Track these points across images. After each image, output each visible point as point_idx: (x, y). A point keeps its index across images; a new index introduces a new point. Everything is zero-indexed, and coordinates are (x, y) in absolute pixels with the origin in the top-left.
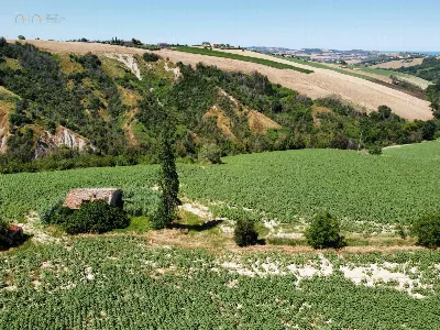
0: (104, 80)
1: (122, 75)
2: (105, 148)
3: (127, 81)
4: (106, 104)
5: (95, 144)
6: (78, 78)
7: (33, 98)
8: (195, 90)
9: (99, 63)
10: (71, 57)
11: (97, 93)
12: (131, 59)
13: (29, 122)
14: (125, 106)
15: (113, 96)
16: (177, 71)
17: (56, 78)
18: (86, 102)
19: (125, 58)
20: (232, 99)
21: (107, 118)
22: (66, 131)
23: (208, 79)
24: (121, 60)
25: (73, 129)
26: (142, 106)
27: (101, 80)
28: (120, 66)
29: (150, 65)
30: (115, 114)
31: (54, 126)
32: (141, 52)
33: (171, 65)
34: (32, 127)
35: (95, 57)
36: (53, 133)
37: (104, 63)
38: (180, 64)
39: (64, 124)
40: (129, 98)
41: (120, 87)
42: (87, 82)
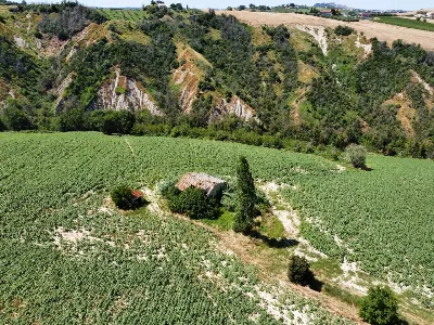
0: (288, 55)
1: (306, 48)
2: (267, 122)
3: (311, 56)
4: (282, 79)
5: (260, 117)
6: (264, 51)
7: (222, 67)
8: (383, 71)
9: (288, 36)
10: (264, 28)
11: (277, 66)
12: (321, 32)
13: (212, 89)
14: (299, 83)
15: (291, 71)
16: (368, 48)
17: (246, 50)
18: (265, 75)
19: (316, 31)
20: (427, 86)
21: (279, 93)
22: (238, 102)
23: (404, 60)
24: (312, 33)
25: (245, 100)
26: (316, 84)
27: (286, 53)
28: (309, 39)
29: (339, 40)
30: (288, 89)
31: (230, 95)
32: (334, 23)
33: (364, 41)
34: (212, 93)
35: (286, 30)
36: (228, 101)
37: (292, 35)
38: (374, 41)
39: (238, 94)
40: (307, 74)
41: (300, 62)
42: (271, 55)
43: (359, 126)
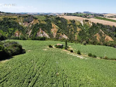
0: (75, 26)
1: (79, 24)
2: (70, 39)
3: (79, 26)
4: (74, 31)
6: (70, 25)
7: (61, 28)
8: (94, 29)
9: (75, 22)
10: (70, 20)
11: (72, 28)
12: (82, 21)
13: (59, 33)
14: (77, 31)
15: (75, 29)
16: (91, 24)
17: (66, 25)
18: (70, 30)
20: (103, 32)
21: (73, 33)
23: (99, 27)
24: (80, 21)
25: (66, 35)
26: (80, 32)
27: (74, 25)
29: (86, 22)
30: (75, 33)
31: (63, 34)
32: (85, 19)
33: (90, 23)
34: (60, 33)
35: (74, 21)
36: (63, 35)
37: (76, 22)
38: (93, 23)
39: (65, 34)
40: (79, 30)
41: (77, 27)
42: (71, 26)
43: (88, 40)
